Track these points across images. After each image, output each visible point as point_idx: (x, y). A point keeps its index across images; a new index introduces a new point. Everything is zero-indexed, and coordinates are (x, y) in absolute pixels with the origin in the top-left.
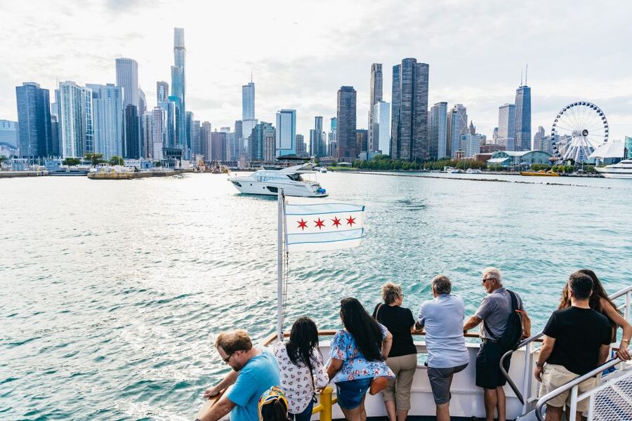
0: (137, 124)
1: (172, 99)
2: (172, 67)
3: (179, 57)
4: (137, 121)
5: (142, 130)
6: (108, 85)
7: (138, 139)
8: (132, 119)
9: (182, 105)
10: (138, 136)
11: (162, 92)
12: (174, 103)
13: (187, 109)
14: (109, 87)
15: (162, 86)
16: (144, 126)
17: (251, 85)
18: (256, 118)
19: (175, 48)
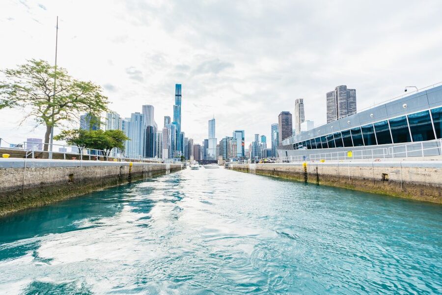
0: (153, 137)
1: (173, 123)
2: (174, 106)
3: (178, 101)
4: (153, 136)
5: (156, 142)
6: (136, 113)
7: (153, 147)
8: (150, 134)
9: (179, 128)
10: (153, 145)
11: (167, 121)
12: (175, 125)
13: (182, 130)
14: (136, 114)
15: (167, 118)
16: (157, 140)
17: (213, 120)
18: (216, 137)
19: (176, 95)
